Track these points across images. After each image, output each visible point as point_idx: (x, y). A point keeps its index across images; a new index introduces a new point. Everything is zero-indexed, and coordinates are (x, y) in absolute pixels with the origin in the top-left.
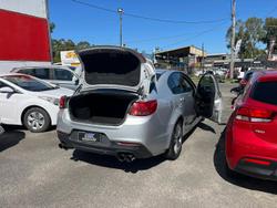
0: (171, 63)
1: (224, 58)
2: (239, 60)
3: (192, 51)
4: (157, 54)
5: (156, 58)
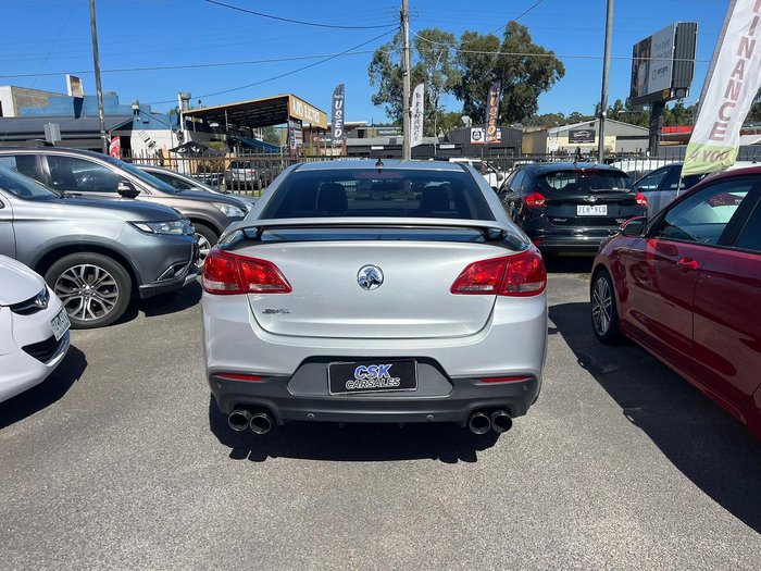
4: (189, 115)
5: (189, 125)
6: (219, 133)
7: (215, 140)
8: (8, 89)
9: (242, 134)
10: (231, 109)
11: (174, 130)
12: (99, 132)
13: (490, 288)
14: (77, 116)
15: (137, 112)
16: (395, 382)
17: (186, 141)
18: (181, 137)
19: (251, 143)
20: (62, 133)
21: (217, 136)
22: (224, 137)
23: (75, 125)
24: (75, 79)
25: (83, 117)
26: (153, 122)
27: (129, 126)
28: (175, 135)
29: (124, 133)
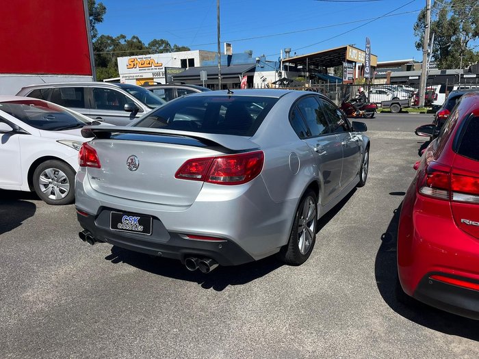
0: (311, 77)
1: (409, 68)
2: (437, 72)
3: (351, 54)
4: (286, 61)
5: (286, 68)
6: (304, 72)
7: (301, 76)
8: (198, 51)
9: (320, 72)
10: (311, 57)
11: (277, 71)
12: (218, 75)
13: (200, 177)
14: (229, 65)
15: (258, 61)
16: (140, 228)
17: (283, 77)
18: (280, 75)
19: (325, 77)
20: (208, 75)
21: (303, 73)
22: (307, 74)
23: (227, 70)
24: (229, 45)
25: (231, 66)
26: (266, 67)
27: (253, 70)
28: (277, 74)
29: (250, 74)
